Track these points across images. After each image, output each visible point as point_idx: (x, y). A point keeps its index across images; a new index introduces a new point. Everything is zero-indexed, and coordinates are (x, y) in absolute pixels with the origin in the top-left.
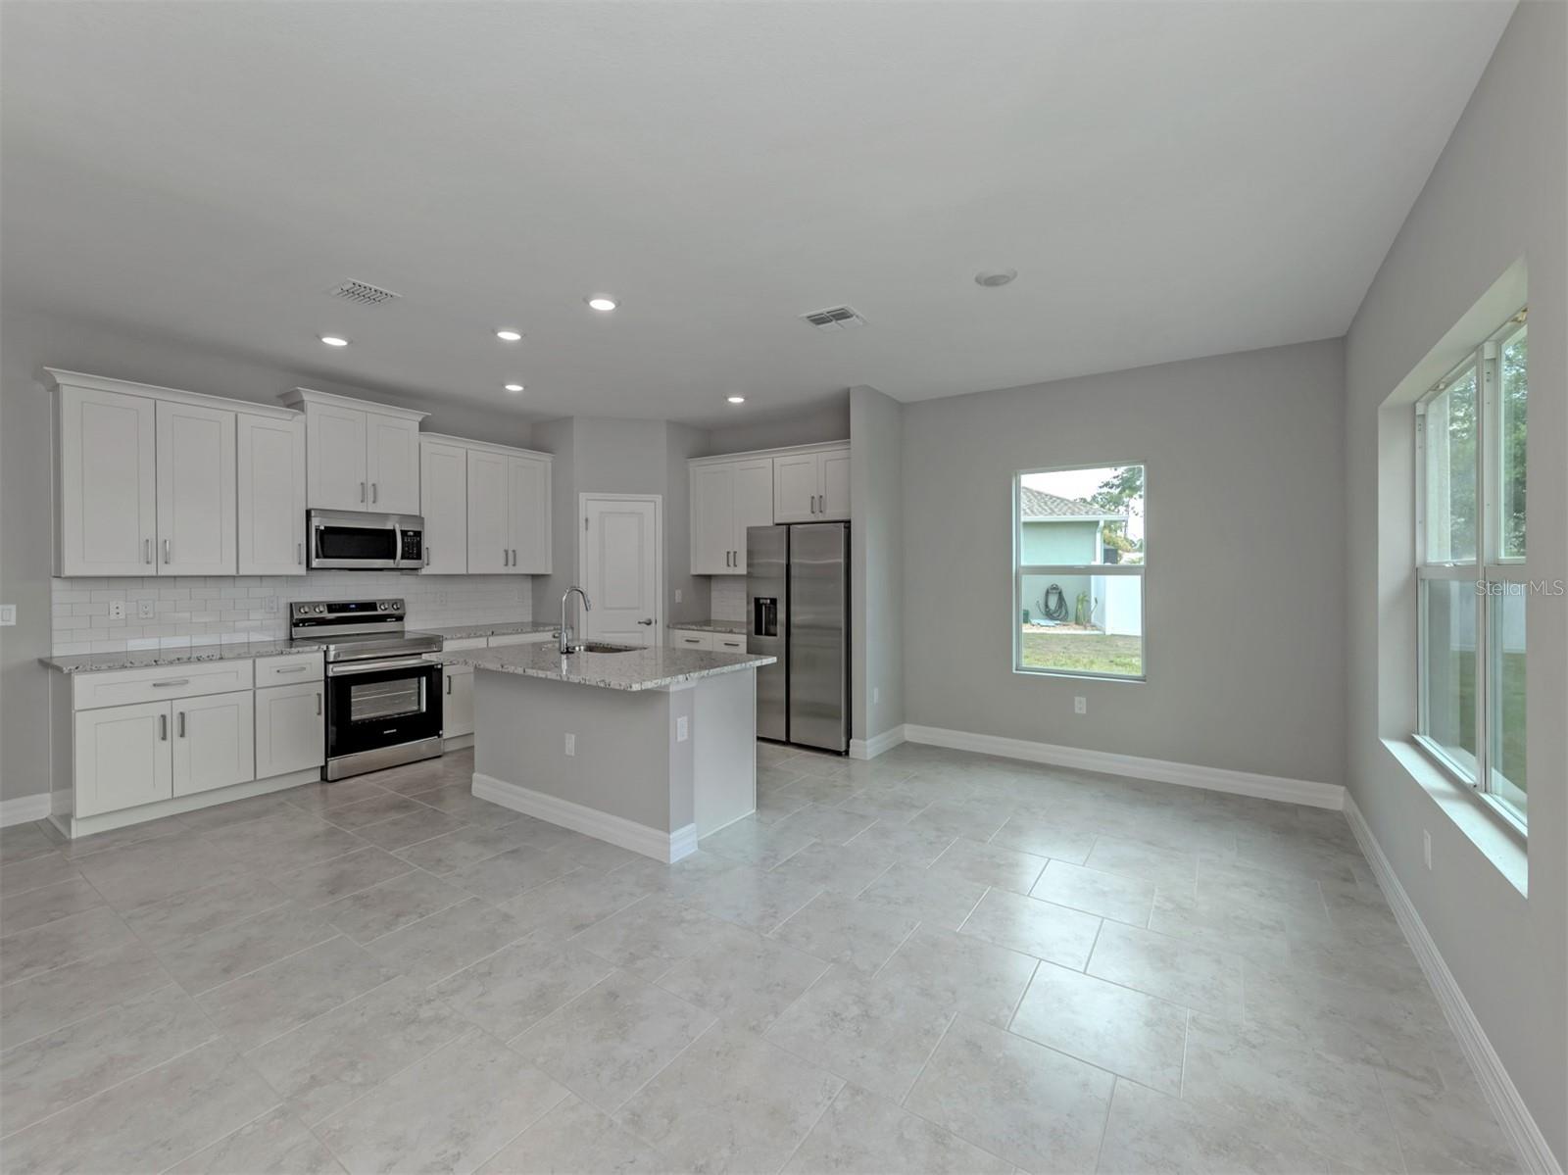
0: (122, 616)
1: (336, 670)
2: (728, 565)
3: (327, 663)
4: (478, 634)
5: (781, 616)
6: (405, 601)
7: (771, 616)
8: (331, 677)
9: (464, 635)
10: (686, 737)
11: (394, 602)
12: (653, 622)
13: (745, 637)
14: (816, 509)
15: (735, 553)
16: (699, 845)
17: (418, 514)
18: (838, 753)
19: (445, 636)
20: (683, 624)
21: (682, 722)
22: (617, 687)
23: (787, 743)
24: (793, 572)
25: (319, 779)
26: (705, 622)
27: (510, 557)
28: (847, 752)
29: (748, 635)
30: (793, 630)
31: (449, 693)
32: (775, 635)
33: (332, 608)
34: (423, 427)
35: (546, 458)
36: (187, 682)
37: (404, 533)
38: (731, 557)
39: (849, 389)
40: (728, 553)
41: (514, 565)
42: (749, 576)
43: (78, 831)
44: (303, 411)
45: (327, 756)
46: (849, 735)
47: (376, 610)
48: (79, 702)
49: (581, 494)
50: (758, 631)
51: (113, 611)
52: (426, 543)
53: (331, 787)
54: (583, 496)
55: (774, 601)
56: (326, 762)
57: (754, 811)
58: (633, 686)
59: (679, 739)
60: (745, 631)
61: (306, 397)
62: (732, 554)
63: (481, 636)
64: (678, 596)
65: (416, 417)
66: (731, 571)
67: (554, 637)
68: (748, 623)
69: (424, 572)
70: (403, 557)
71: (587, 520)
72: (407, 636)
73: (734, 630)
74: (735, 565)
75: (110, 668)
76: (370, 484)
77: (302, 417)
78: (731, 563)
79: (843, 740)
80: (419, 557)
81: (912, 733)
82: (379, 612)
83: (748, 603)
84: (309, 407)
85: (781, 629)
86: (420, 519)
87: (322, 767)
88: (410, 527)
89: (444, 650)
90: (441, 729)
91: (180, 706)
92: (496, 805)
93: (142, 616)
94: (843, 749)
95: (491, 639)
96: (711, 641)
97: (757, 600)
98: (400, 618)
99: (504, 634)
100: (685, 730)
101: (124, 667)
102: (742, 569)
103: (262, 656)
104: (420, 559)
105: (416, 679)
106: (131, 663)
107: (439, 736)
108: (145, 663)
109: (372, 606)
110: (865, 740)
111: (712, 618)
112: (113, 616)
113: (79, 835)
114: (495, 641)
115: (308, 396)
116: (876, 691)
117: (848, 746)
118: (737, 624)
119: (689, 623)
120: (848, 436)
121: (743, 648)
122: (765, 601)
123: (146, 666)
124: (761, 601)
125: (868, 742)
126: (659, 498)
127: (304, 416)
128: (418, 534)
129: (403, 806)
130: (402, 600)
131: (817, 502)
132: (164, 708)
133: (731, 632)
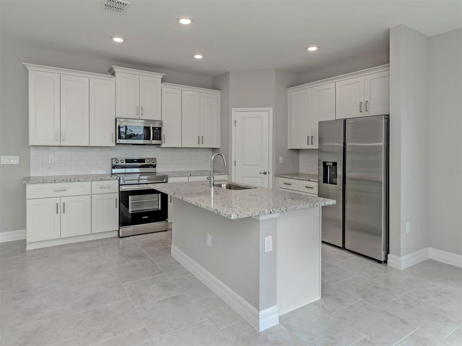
0: (53, 162)
1: (123, 188)
2: (308, 144)
3: (120, 185)
4: (184, 175)
5: (340, 172)
6: (156, 158)
7: (333, 173)
8: (121, 191)
9: (178, 175)
10: (271, 250)
11: (152, 159)
12: (268, 173)
13: (317, 183)
14: (363, 109)
15: (312, 137)
16: (280, 319)
17: (160, 120)
18: (380, 262)
19: (169, 176)
20: (282, 174)
21: (269, 239)
22: (224, 215)
23: (343, 248)
24: (347, 149)
25: (117, 235)
26: (296, 175)
27: (200, 139)
28: (386, 262)
29: (319, 182)
30: (347, 181)
31: (171, 202)
32: (336, 184)
33: (127, 161)
34: (163, 81)
35: (218, 93)
36: (65, 190)
37: (154, 128)
38: (310, 140)
39: (389, 29)
40: (308, 137)
41: (202, 143)
42: (320, 151)
43: (29, 248)
44: (115, 76)
45: (119, 225)
46: (388, 251)
47: (145, 163)
48: (29, 195)
49: (233, 109)
50: (325, 181)
51: (50, 159)
52: (163, 133)
53: (121, 240)
54: (234, 110)
55: (335, 164)
56: (119, 228)
57: (319, 298)
58: (232, 216)
59: (267, 251)
60: (317, 181)
61: (115, 70)
62: (310, 139)
63: (185, 176)
64: (281, 159)
65: (160, 76)
66: (310, 147)
67: (208, 179)
68: (319, 175)
69: (163, 146)
70: (153, 139)
71: (235, 121)
72: (157, 175)
73: (311, 179)
74: (312, 144)
75: (39, 183)
76: (141, 107)
77: (114, 79)
78: (310, 142)
79: (383, 253)
80: (160, 139)
81: (433, 254)
82: (146, 163)
83: (319, 165)
84: (117, 74)
85: (339, 180)
86: (161, 122)
87: (118, 230)
88: (157, 125)
89: (168, 182)
90: (167, 218)
91: (64, 200)
92: (179, 264)
93: (59, 162)
94: (383, 259)
95: (190, 177)
96: (298, 185)
97: (324, 163)
98: (154, 166)
99: (196, 176)
100: (271, 245)
101: (43, 182)
102: (316, 146)
103: (94, 181)
104: (161, 140)
105: (157, 194)
106: (46, 181)
107: (167, 221)
108: (51, 181)
109: (142, 161)
110: (399, 256)
111: (299, 172)
112: (50, 162)
113: (29, 249)
114: (192, 179)
115: (116, 69)
116: (408, 226)
117: (386, 257)
118: (313, 176)
119: (286, 175)
120: (389, 62)
121: (315, 191)
122: (329, 164)
123: (51, 182)
124: (327, 164)
125: (402, 258)
126: (271, 109)
127: (115, 78)
128: (160, 129)
129: (140, 256)
130: (155, 159)
131: (364, 106)
132: (57, 200)
133: (309, 180)
